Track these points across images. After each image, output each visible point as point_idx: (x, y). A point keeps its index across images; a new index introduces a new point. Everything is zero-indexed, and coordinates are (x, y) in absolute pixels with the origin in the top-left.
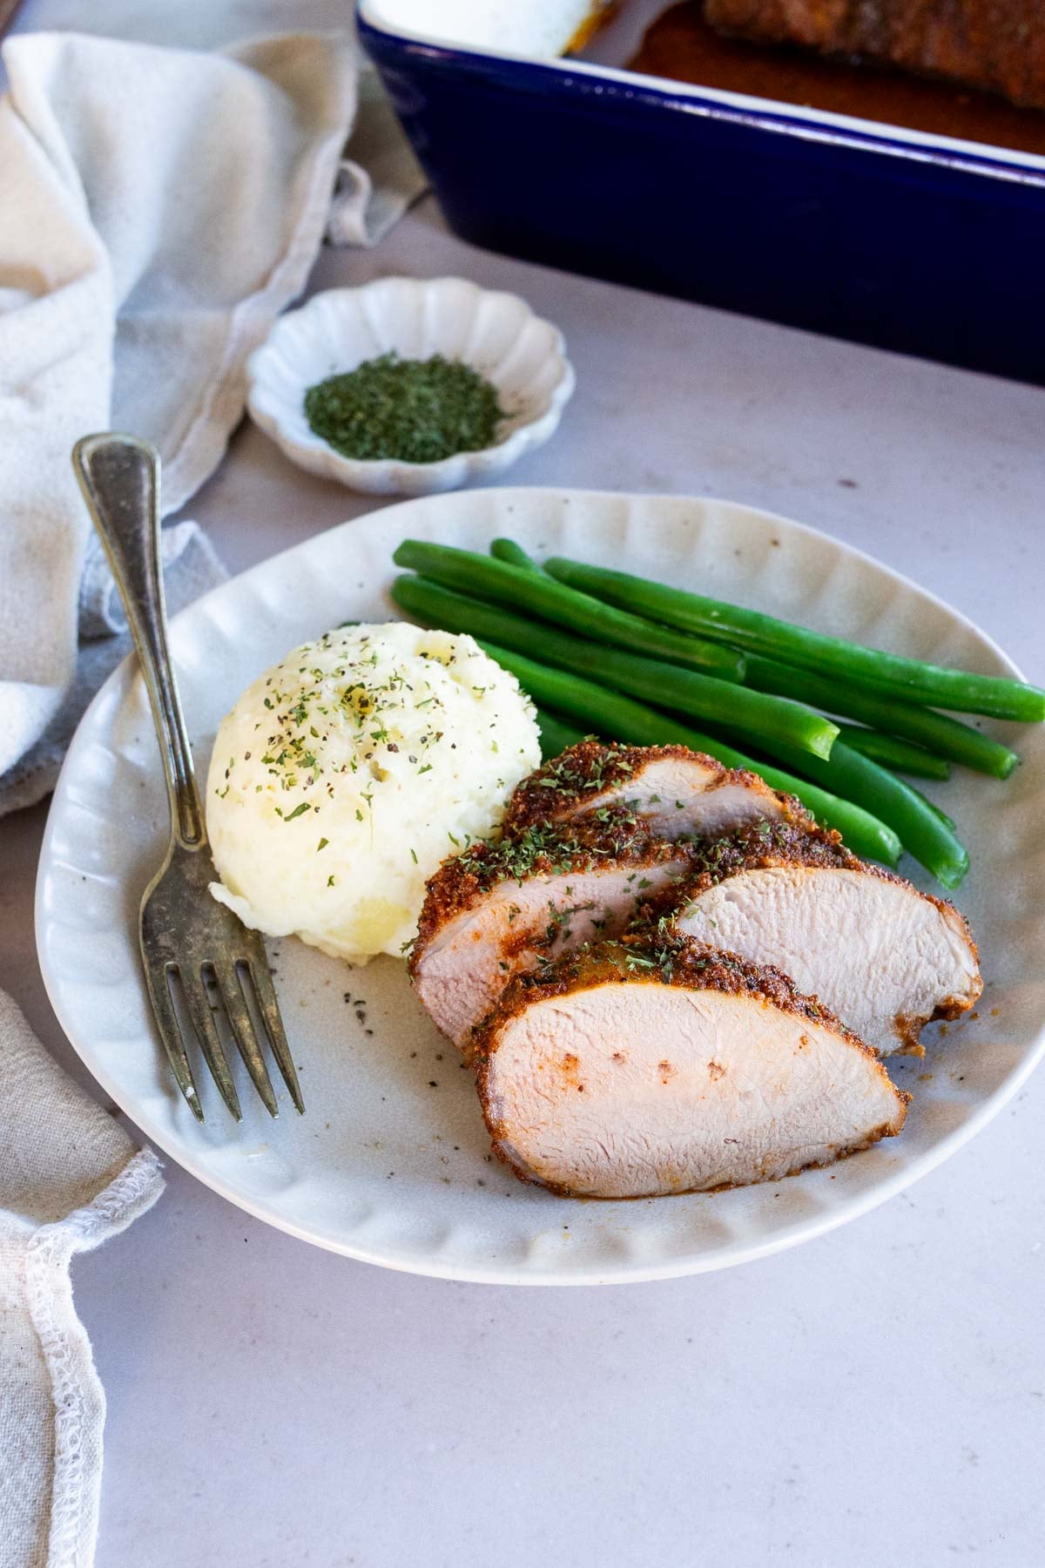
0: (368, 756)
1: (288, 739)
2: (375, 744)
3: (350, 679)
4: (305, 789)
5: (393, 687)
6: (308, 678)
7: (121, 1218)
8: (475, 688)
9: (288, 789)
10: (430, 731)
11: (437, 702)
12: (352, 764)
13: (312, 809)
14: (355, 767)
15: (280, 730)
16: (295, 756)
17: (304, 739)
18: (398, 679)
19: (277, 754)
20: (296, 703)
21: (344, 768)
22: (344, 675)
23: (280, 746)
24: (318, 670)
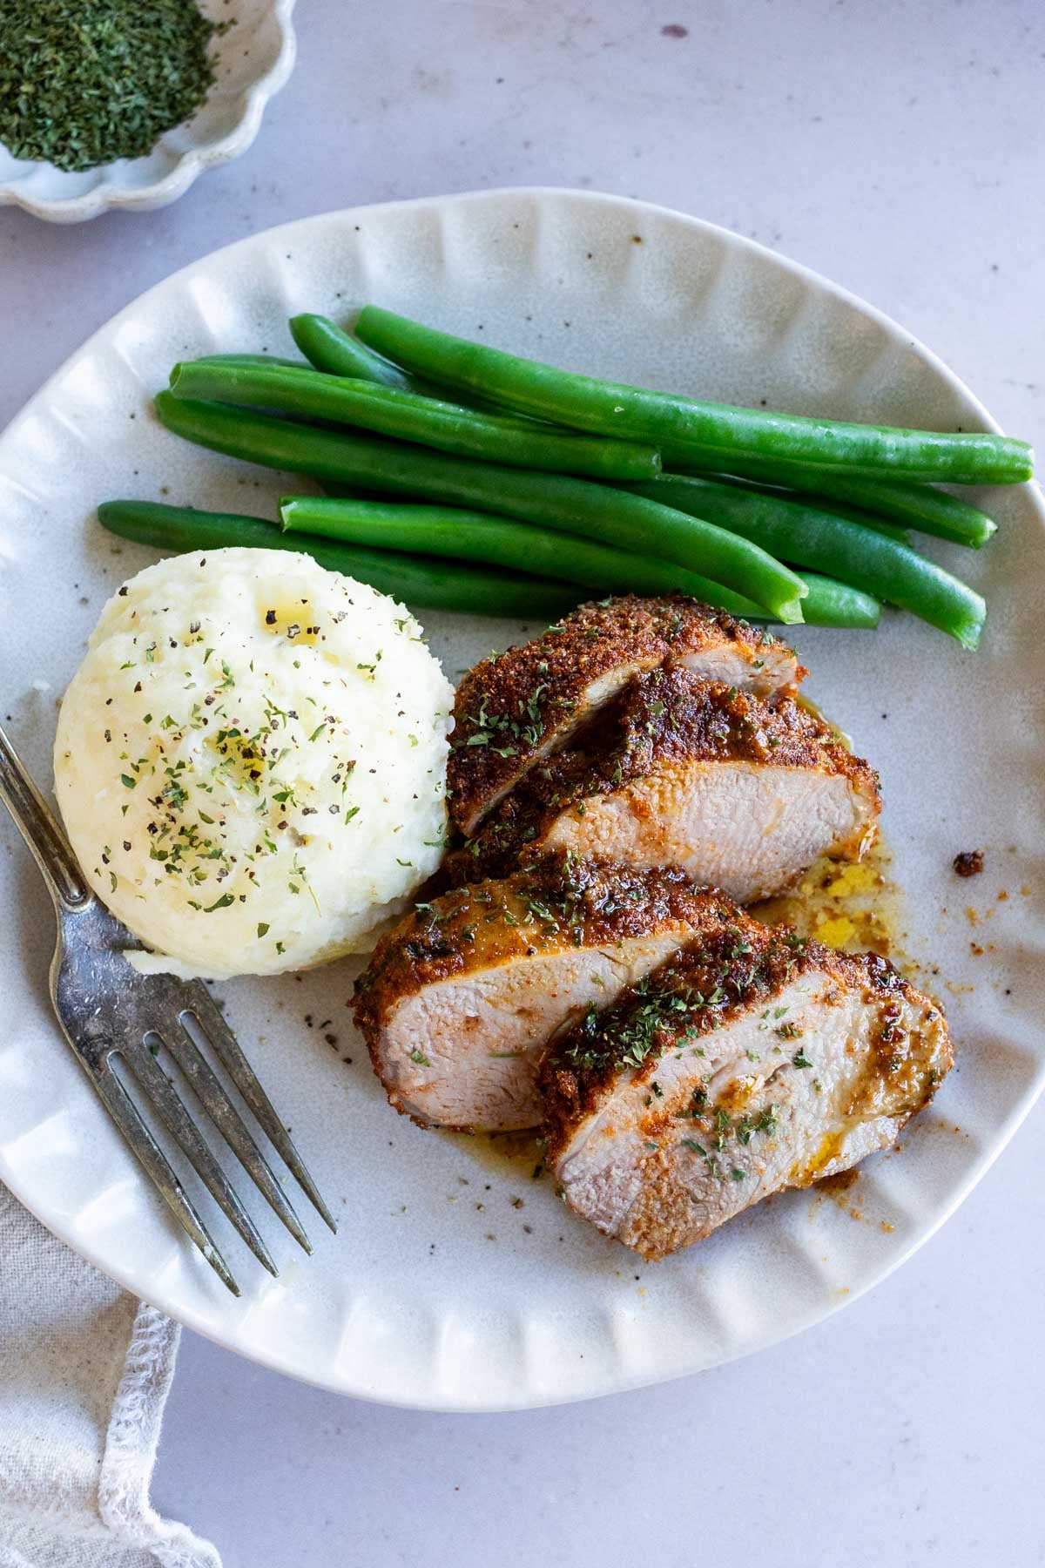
0: (282, 825)
1: (175, 829)
2: (283, 808)
3: (217, 725)
4: (220, 880)
5: (274, 725)
6: (166, 735)
7: (163, 1373)
8: (360, 666)
9: (197, 883)
10: (338, 762)
11: (333, 721)
12: (268, 843)
13: (237, 899)
14: (272, 846)
15: (159, 816)
16: (193, 849)
17: (195, 827)
18: (278, 712)
19: (167, 845)
20: (162, 779)
21: (258, 849)
22: (206, 721)
23: (167, 837)
24: (170, 722)
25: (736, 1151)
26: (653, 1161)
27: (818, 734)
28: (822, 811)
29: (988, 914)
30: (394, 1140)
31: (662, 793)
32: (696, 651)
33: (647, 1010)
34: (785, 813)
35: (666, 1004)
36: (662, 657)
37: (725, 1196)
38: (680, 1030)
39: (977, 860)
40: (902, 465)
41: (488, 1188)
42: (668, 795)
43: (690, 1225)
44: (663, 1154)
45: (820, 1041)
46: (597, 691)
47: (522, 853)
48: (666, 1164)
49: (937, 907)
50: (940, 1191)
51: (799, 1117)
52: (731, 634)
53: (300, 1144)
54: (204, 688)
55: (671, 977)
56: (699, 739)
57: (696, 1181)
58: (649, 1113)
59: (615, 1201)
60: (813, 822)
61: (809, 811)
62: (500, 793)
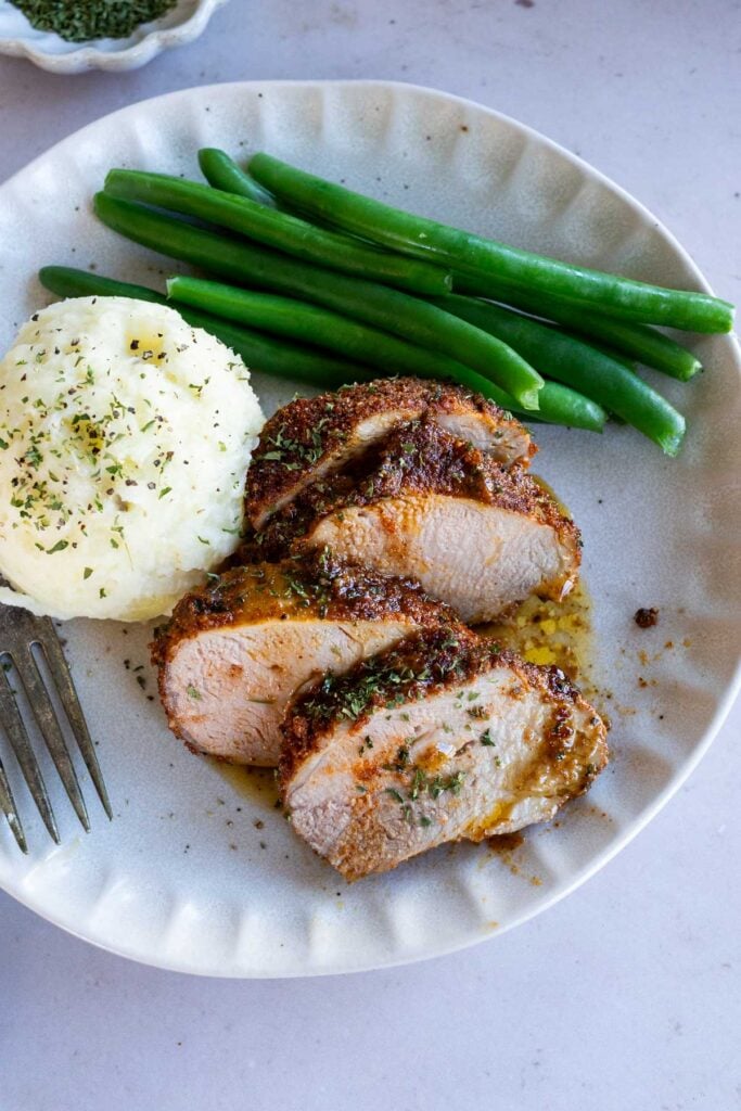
0: (110, 492)
1: (31, 483)
2: (113, 478)
3: (74, 410)
4: (59, 528)
5: (116, 415)
6: (34, 413)
8: (191, 386)
9: (43, 529)
10: (160, 451)
11: (161, 419)
12: (97, 503)
13: (70, 546)
14: (100, 506)
15: (20, 472)
16: (41, 500)
17: (45, 483)
18: (120, 405)
19: (23, 497)
20: (28, 444)
21: (90, 507)
22: (65, 405)
23: (24, 490)
24: (40, 403)
25: (426, 804)
26: (361, 801)
27: (538, 495)
28: (534, 554)
29: (656, 658)
30: (174, 764)
31: (406, 515)
32: (448, 413)
33: (370, 679)
34: (503, 550)
35: (385, 677)
36: (421, 412)
37: (413, 837)
38: (391, 696)
39: (653, 615)
40: (632, 307)
41: (239, 810)
42: (410, 517)
43: (383, 856)
44: (369, 797)
45: (503, 727)
46: (367, 429)
47: (292, 546)
48: (370, 805)
49: (618, 646)
50: (581, 860)
51: (479, 785)
52: (480, 408)
53: (101, 755)
54: (71, 382)
55: (393, 658)
56: (439, 477)
57: (392, 822)
58: (362, 760)
59: (328, 829)
60: (526, 562)
61: (523, 552)
62: (285, 499)
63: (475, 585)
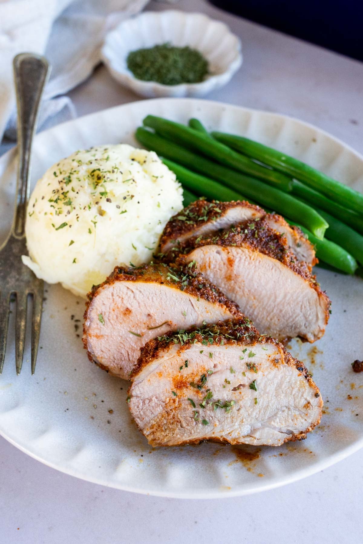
0: (97, 203)
1: (61, 192)
2: (101, 198)
3: (94, 166)
4: (66, 216)
5: (113, 172)
6: (75, 164)
8: (153, 176)
9: (58, 215)
10: (128, 194)
11: (134, 181)
12: (89, 206)
13: (68, 226)
14: (90, 208)
15: (58, 187)
16: (63, 200)
17: (68, 192)
18: (116, 168)
19: (55, 198)
20: (67, 175)
21: (85, 207)
22: (91, 164)
23: (57, 195)
24: (80, 161)
25: (208, 412)
26: (172, 401)
28: (303, 307)
29: (360, 387)
30: (77, 369)
31: (240, 259)
32: (276, 221)
34: (288, 298)
36: (262, 215)
37: (195, 429)
38: (207, 339)
41: (103, 401)
42: (243, 261)
43: (175, 435)
44: (177, 400)
45: (264, 381)
46: (233, 215)
48: (177, 404)
49: (339, 379)
51: (242, 411)
52: (293, 228)
54: (98, 158)
55: (213, 326)
56: (263, 245)
57: (185, 418)
58: (179, 374)
59: (148, 413)
60: (298, 311)
61: (298, 303)
62: (181, 239)
63: (267, 316)
